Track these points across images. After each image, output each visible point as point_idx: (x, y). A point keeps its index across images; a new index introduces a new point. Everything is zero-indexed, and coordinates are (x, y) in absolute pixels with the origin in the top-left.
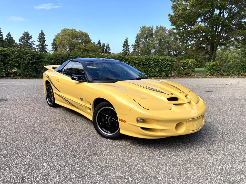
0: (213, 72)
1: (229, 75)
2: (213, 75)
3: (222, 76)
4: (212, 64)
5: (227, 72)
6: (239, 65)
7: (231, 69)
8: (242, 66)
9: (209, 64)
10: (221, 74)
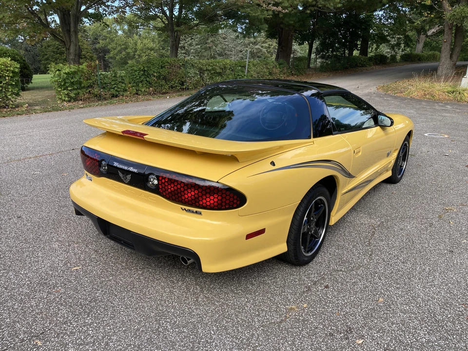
0: (75, 92)
1: (117, 96)
2: (76, 99)
3: (99, 100)
4: (67, 70)
5: (112, 90)
6: (136, 71)
7: (120, 82)
8: (142, 73)
9: (59, 70)
10: (96, 96)
